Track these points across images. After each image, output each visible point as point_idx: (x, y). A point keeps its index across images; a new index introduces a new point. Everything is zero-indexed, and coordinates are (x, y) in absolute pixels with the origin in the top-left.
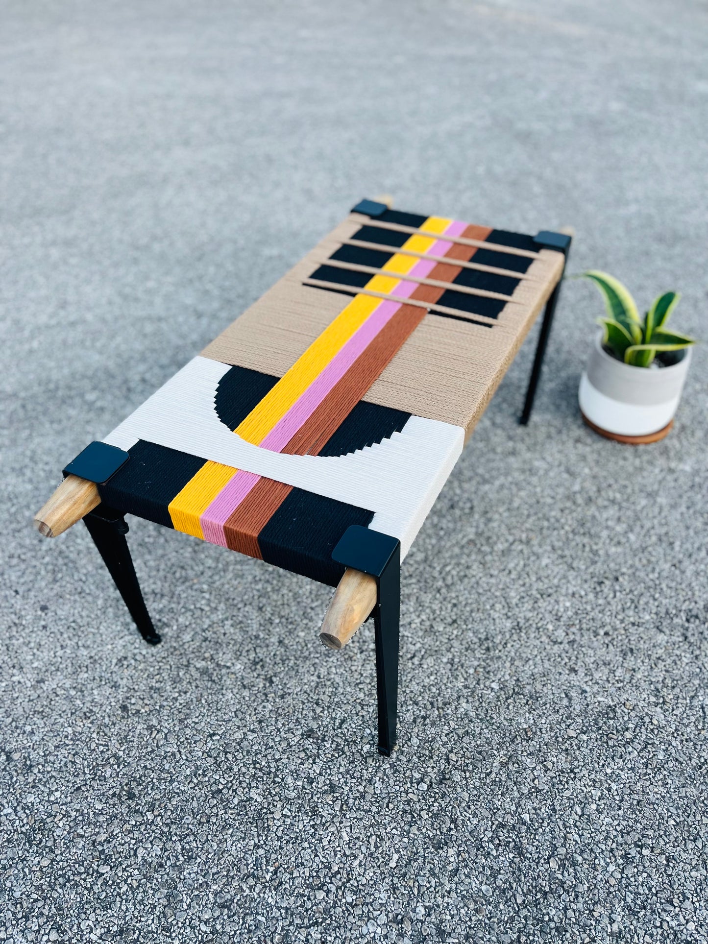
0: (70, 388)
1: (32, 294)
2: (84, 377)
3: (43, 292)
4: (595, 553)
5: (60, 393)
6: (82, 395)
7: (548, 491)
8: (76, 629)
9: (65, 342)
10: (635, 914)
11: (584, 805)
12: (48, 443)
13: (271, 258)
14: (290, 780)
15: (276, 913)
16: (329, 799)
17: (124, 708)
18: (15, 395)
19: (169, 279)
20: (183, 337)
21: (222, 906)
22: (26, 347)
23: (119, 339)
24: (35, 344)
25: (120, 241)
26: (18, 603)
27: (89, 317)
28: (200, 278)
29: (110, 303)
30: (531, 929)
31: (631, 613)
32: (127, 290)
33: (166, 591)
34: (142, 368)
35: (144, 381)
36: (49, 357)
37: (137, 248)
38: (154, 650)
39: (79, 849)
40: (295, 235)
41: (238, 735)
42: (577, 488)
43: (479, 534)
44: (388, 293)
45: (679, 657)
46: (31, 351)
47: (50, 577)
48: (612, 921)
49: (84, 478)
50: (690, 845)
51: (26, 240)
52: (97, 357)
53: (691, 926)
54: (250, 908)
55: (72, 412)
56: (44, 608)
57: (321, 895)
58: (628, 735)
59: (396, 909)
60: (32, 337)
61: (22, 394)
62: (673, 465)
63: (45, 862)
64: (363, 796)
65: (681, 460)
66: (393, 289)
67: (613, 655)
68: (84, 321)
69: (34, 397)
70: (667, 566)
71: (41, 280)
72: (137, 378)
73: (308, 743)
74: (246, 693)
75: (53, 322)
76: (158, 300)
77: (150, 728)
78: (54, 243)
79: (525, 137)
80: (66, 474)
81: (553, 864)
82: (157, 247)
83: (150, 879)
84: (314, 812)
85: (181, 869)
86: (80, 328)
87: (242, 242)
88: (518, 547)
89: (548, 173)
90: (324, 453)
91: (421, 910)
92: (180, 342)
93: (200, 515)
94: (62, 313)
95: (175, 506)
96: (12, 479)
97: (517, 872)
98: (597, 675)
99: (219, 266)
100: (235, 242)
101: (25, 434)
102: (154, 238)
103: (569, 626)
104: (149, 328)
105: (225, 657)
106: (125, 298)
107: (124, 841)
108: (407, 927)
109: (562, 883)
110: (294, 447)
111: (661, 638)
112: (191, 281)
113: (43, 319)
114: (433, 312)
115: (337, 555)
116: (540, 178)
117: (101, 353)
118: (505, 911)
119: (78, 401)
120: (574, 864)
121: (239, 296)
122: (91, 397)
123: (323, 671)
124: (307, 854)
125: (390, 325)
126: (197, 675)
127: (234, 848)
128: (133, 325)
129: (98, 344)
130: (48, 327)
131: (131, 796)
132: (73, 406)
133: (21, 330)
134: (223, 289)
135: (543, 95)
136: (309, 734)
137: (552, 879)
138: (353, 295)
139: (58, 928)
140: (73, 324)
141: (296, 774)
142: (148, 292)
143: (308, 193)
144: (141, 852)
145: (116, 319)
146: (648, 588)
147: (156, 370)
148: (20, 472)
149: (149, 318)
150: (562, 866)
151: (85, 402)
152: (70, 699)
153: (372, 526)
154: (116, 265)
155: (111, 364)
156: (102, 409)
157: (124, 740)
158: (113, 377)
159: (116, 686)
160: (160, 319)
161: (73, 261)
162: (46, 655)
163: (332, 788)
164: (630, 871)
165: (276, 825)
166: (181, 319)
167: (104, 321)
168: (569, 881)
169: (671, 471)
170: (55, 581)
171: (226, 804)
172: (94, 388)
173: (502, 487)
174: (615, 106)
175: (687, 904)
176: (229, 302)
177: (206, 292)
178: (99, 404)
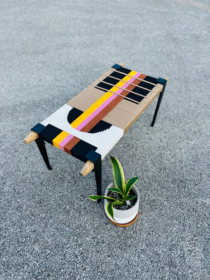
0: (39, 103)
1: (33, 77)
2: (43, 101)
3: (36, 76)
4: (162, 162)
5: (36, 104)
6: (42, 106)
7: (154, 145)
8: (33, 164)
9: (39, 91)
10: (148, 246)
11: (142, 220)
12: (32, 117)
13: (96, 72)
14: (76, 205)
15: (68, 232)
16: (84, 210)
17: (41, 184)
18: (26, 104)
19: (68, 75)
20: (69, 92)
21: (56, 229)
22: (30, 91)
23: (53, 91)
24: (32, 91)
25: (57, 63)
26: (21, 156)
27: (46, 84)
28: (76, 76)
29: (52, 81)
30: (123, 245)
31: (166, 178)
32: (57, 78)
33: (55, 158)
34: (58, 100)
35: (57, 103)
36: (35, 94)
37: (61, 66)
38: (50, 171)
39: (28, 212)
40: (103, 65)
41: (66, 193)
42: (162, 145)
43: (133, 154)
44: (115, 92)
45: (175, 191)
46: (31, 92)
47: (28, 151)
48: (142, 247)
49: (35, 132)
50: (165, 233)
51: (33, 61)
52: (47, 96)
53: (160, 251)
54: (62, 230)
55: (39, 110)
56: (26, 158)
57: (78, 230)
58: (157, 207)
59: (94, 235)
60: (32, 89)
61: (28, 104)
62: (189, 142)
63: (20, 214)
64: (92, 211)
65: (191, 141)
66: (116, 91)
67: (159, 188)
68: (45, 85)
69: (30, 105)
70: (179, 168)
71: (36, 73)
72: (56, 102)
73: (82, 198)
74: (69, 184)
75: (37, 85)
76: (64, 81)
77: (47, 189)
78: (40, 62)
79: (175, 40)
80: (32, 130)
81: (132, 232)
82: (66, 66)
83: (42, 221)
84: (80, 213)
85: (49, 220)
86: (44, 87)
87: (89, 66)
88: (142, 158)
89: (179, 53)
90: (89, 132)
91: (99, 237)
92: (68, 94)
93: (59, 143)
94: (40, 82)
95: (54, 141)
96: (23, 125)
97: (123, 232)
98: (153, 192)
99: (82, 73)
100: (87, 66)
101: (27, 114)
102: (66, 63)
103: (150, 179)
104: (61, 89)
105: (66, 175)
106: (56, 79)
107: (37, 212)
108: (96, 240)
109: (133, 236)
110: (83, 130)
111: (172, 185)
112: (73, 77)
113: (35, 84)
114: (125, 99)
115: (86, 157)
116: (176, 54)
117: (48, 95)
118: (118, 240)
119: (40, 107)
120: (136, 233)
121: (85, 82)
122: (44, 106)
123: (88, 182)
124: (77, 221)
125: (113, 101)
126: (59, 178)
127: (61, 217)
128: (57, 88)
129: (47, 92)
130: (36, 86)
131: (40, 203)
132: (39, 108)
133: (29, 86)
134: (81, 79)
135: (184, 26)
136: (82, 195)
137: (131, 235)
138: (106, 91)
139: (21, 229)
140: (42, 86)
141: (77, 204)
142: (62, 78)
143: (110, 53)
144: (41, 215)
145: (53, 85)
146: (172, 173)
147: (61, 101)
148: (25, 124)
149: (61, 86)
150: (134, 233)
151: (42, 108)
152: (30, 180)
153: (96, 151)
154: (55, 70)
155: (50, 98)
156: (46, 110)
157: (40, 191)
158: (50, 102)
159: (40, 178)
160: (64, 87)
161: (44, 68)
162: (25, 169)
163: (85, 208)
164: (149, 236)
165: (71, 214)
166: (69, 87)
167: (50, 86)
168: (134, 236)
169: (188, 143)
170: (30, 152)
171: (61, 208)
172: (45, 104)
173: (142, 142)
174: (204, 32)
175: (161, 246)
176: (82, 83)
177: (77, 80)
178: (46, 108)
